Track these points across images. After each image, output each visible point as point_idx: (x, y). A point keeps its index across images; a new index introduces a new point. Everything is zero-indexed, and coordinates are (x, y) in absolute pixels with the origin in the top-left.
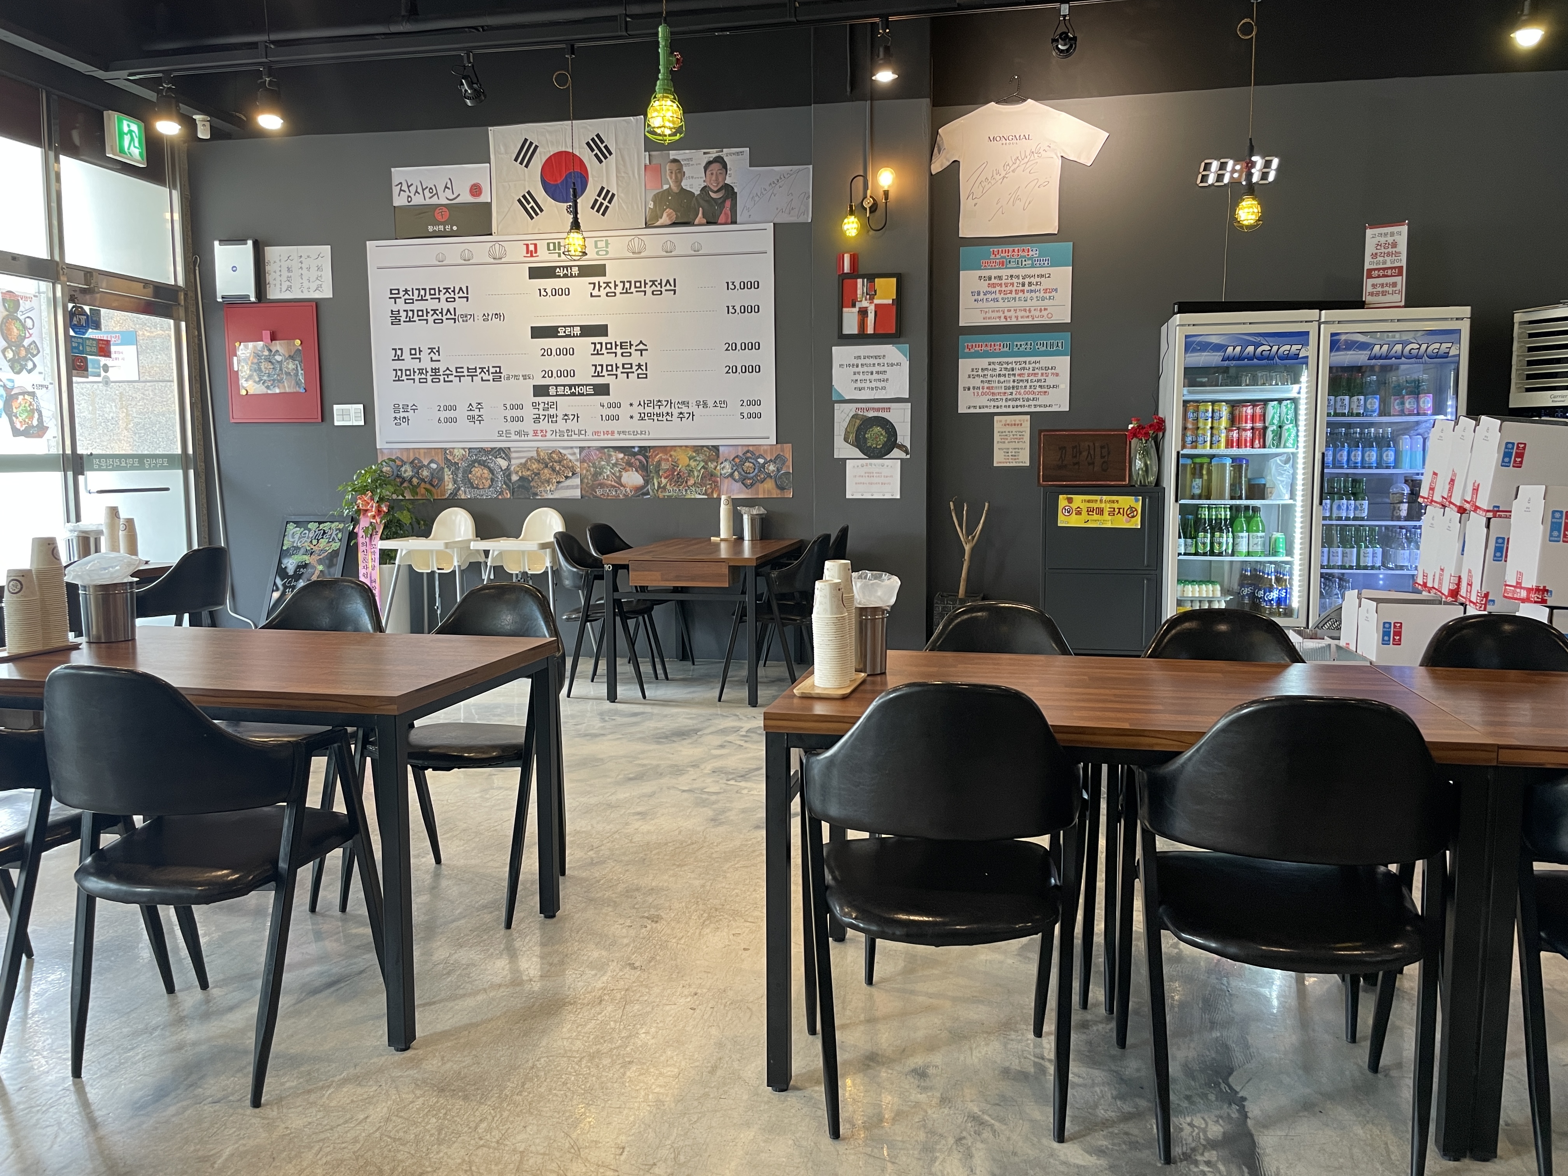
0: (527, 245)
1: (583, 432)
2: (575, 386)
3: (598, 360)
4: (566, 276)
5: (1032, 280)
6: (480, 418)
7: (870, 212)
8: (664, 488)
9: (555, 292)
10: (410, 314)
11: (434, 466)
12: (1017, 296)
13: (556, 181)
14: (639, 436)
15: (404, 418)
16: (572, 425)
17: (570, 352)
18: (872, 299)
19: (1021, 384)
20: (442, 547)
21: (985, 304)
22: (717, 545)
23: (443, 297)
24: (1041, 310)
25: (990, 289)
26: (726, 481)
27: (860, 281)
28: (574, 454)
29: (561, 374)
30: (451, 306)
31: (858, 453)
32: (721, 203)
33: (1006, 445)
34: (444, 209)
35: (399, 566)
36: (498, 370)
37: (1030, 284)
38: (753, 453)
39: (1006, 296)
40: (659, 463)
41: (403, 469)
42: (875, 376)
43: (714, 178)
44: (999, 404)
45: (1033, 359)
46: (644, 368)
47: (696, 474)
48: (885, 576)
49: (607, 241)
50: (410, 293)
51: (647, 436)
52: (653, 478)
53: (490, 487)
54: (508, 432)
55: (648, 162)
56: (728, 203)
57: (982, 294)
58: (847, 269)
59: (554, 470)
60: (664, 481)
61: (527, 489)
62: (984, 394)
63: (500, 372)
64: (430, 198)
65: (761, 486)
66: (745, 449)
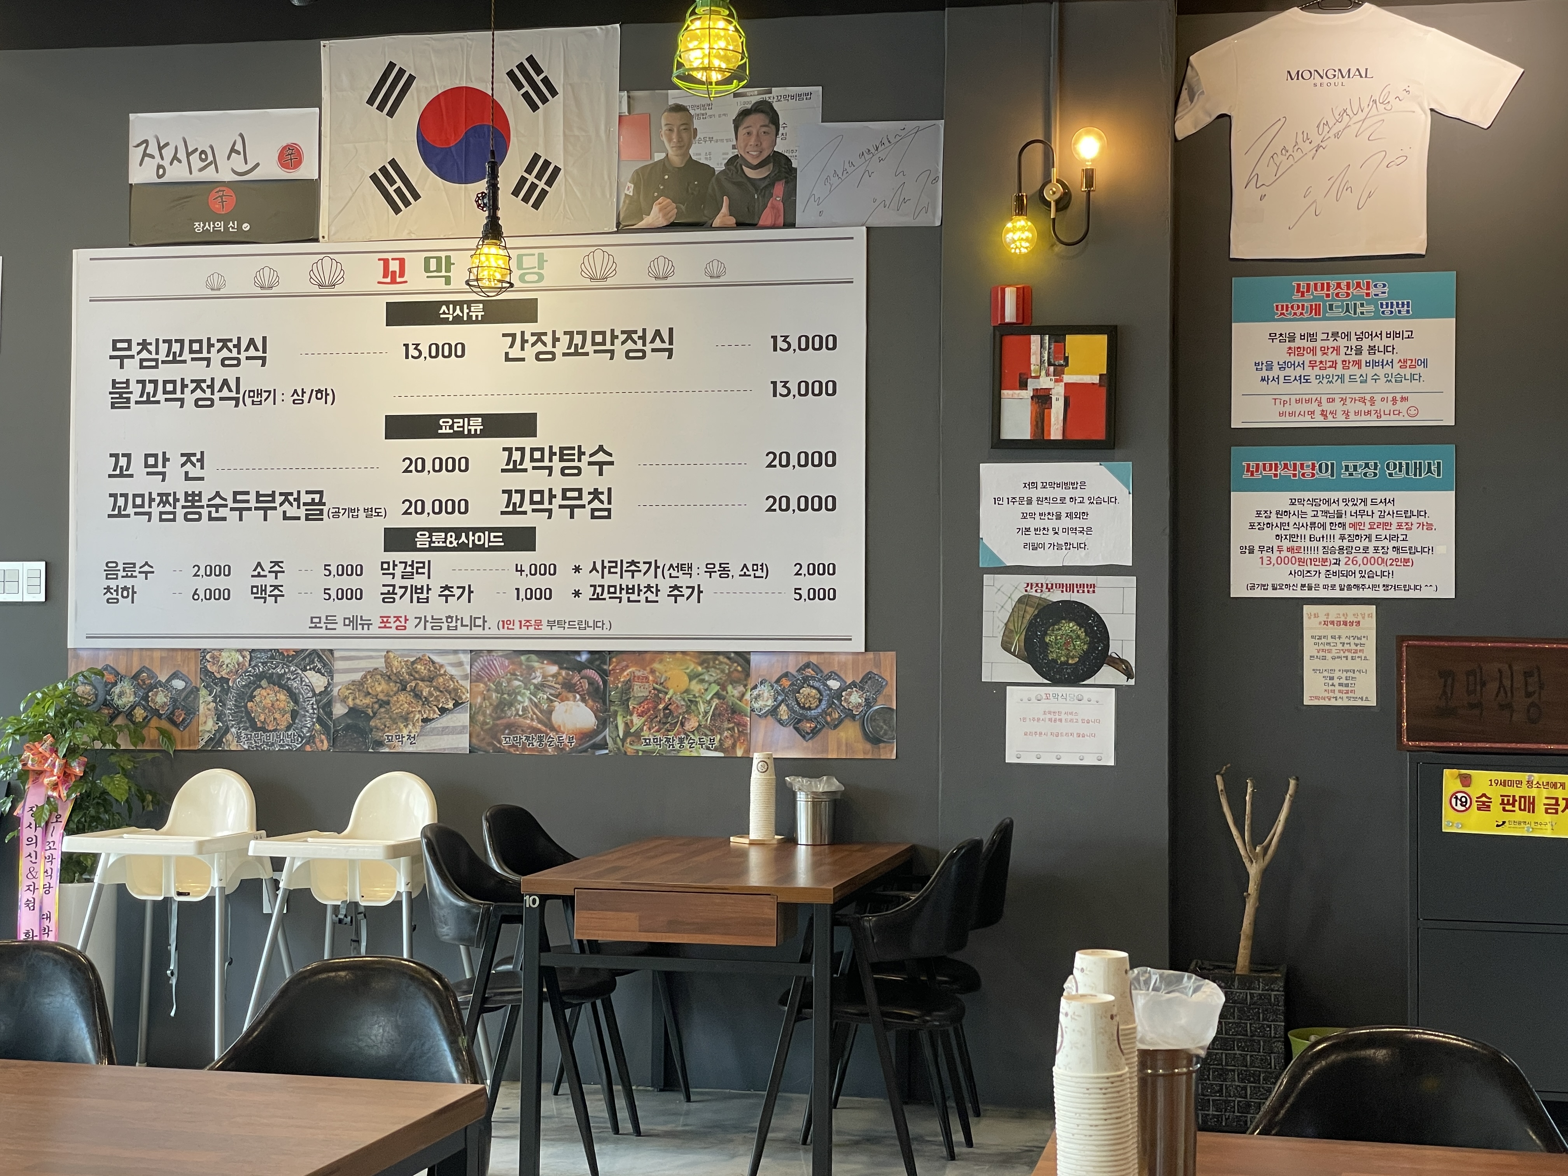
0: (386, 262)
1: (479, 622)
2: (467, 530)
3: (514, 481)
4: (458, 320)
5: (1376, 342)
6: (277, 593)
7: (1058, 210)
8: (637, 735)
9: (438, 351)
10: (150, 388)
11: (179, 684)
12: (1347, 373)
13: (449, 144)
14: (589, 631)
15: (125, 588)
16: (458, 607)
17: (460, 465)
18: (1059, 373)
19: (1357, 543)
20: (190, 851)
21: (1283, 388)
22: (742, 854)
23: (216, 357)
24: (1394, 400)
25: (1292, 358)
26: (763, 722)
27: (1035, 339)
28: (460, 664)
29: (440, 507)
30: (231, 374)
31: (1029, 673)
32: (765, 188)
33: (1329, 664)
34: (227, 191)
35: (101, 887)
36: (317, 497)
37: (1372, 349)
38: (817, 669)
39: (1325, 373)
40: (628, 686)
41: (117, 690)
42: (1066, 522)
43: (752, 141)
44: (1313, 581)
45: (1380, 495)
46: (604, 497)
47: (702, 707)
48: (1189, 980)
49: (541, 255)
50: (152, 348)
51: (605, 632)
52: (616, 712)
53: (288, 728)
54: (330, 619)
55: (625, 109)
56: (779, 189)
57: (1276, 367)
58: (1010, 315)
59: (417, 696)
60: (637, 721)
61: (363, 733)
62: (1281, 561)
63: (321, 503)
64: (201, 170)
65: (832, 736)
66: (804, 660)
